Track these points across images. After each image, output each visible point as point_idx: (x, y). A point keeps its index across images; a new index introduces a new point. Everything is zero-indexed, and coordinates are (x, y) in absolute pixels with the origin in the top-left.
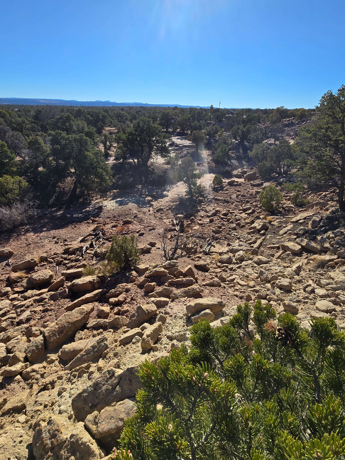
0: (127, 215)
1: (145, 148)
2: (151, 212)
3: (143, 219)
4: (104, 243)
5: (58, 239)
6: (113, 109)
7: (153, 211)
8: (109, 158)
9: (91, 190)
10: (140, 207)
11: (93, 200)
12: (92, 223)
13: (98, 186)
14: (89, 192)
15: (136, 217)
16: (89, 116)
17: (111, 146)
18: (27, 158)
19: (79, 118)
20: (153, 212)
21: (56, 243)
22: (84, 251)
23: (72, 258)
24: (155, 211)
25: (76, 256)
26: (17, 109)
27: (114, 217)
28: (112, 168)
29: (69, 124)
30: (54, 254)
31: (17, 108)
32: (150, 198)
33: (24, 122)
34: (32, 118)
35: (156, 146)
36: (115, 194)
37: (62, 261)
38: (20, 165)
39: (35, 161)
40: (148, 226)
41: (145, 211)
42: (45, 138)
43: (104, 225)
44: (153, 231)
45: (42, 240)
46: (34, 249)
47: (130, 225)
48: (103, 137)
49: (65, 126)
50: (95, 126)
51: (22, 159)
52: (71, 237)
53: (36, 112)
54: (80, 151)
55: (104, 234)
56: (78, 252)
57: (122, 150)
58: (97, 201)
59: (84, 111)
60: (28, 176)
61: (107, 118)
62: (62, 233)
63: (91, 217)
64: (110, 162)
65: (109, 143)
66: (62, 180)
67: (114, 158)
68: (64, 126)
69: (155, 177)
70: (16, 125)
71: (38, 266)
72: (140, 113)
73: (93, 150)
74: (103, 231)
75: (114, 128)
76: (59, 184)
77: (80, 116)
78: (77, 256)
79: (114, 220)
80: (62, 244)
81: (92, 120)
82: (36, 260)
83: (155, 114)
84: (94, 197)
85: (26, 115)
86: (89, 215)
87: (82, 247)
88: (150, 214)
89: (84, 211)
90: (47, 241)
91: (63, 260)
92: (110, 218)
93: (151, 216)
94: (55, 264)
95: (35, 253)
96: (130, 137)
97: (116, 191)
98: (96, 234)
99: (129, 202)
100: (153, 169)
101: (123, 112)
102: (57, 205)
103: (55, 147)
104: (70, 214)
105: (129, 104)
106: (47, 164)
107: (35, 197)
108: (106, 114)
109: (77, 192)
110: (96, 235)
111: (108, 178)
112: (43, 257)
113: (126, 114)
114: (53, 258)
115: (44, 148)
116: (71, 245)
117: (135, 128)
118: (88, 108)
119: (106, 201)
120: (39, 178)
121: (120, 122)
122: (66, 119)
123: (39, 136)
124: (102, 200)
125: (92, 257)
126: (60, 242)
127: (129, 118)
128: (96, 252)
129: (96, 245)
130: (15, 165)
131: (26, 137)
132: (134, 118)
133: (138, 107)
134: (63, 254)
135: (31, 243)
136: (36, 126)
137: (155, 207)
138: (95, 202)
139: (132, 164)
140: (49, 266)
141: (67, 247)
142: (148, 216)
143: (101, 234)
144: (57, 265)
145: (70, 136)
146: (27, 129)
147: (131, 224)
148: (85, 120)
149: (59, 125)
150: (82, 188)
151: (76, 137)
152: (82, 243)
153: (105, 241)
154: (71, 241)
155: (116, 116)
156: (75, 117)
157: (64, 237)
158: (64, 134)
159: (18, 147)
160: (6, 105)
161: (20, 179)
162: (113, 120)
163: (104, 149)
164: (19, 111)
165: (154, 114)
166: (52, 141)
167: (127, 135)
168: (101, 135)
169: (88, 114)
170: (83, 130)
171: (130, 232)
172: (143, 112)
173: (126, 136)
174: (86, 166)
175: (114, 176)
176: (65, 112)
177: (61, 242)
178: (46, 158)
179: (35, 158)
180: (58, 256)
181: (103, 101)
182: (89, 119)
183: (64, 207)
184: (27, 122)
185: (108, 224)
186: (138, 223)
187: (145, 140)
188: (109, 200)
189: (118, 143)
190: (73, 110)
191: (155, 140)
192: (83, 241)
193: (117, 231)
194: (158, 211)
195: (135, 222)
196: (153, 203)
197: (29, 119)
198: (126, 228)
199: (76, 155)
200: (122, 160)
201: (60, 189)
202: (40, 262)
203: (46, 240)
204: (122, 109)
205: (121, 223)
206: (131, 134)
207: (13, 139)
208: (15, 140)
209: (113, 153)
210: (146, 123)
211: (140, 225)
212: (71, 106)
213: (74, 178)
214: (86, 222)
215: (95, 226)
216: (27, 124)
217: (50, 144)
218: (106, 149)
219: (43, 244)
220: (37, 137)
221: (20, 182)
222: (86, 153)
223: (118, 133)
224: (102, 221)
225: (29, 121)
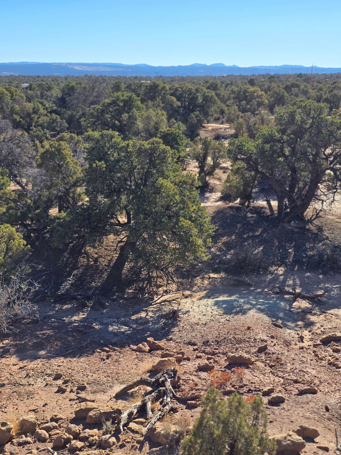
0: (239, 342)
1: (303, 173)
2: (306, 344)
3: (283, 358)
4: (174, 410)
5: (66, 382)
6: (229, 82)
7: (311, 340)
8: (208, 195)
9: (157, 268)
10: (276, 325)
11: (157, 295)
12: (150, 351)
13: (176, 259)
14: (152, 272)
15: (262, 350)
16: (173, 98)
17: (216, 165)
18: (30, 187)
19: (150, 103)
20: (311, 343)
21: (61, 391)
22: (122, 423)
23: (92, 436)
24: (318, 342)
25: (101, 432)
26: (26, 85)
27: (206, 343)
28: (214, 220)
29: (129, 117)
30: (52, 420)
31: (26, 82)
32: (304, 304)
33: (36, 111)
34: (54, 102)
35: (332, 169)
36: (215, 285)
37: (68, 441)
38: (15, 201)
39: (47, 193)
40: (296, 382)
41: (288, 338)
42: (76, 144)
43: (179, 361)
44: (310, 396)
45: (31, 379)
46: (9, 398)
47: (246, 371)
48: (200, 146)
49: (119, 121)
50: (185, 121)
51: (20, 188)
52: (96, 382)
53: (63, 91)
54: (147, 175)
55: (176, 386)
56: (109, 423)
57: (243, 177)
58: (166, 297)
59: (164, 88)
60: (26, 226)
61: (214, 102)
62: (76, 369)
63: (149, 336)
64: (208, 204)
65: (213, 159)
66: (95, 241)
67: (219, 194)
68: (117, 120)
69: (324, 250)
70: (21, 117)
71: (12, 443)
72: (295, 90)
73: (177, 175)
74: (174, 377)
75: (226, 126)
76: (88, 248)
77: (153, 99)
78: (104, 434)
79: (204, 352)
80: (73, 396)
81: (179, 107)
82: (12, 426)
83: (335, 92)
84: (161, 286)
85: (42, 97)
86: (144, 331)
87: (119, 412)
88: (302, 348)
89: (133, 317)
90: (40, 383)
91: (71, 437)
92: (194, 344)
93: (306, 355)
94: (52, 444)
95: (10, 409)
96: (267, 146)
97: (216, 276)
98: (157, 381)
99: (250, 309)
100: (320, 229)
101: (252, 89)
102: (74, 298)
103: (94, 165)
104: (101, 323)
105: (269, 68)
106: (69, 203)
107: (35, 275)
108: (213, 93)
109: (124, 271)
110: (157, 385)
111: (200, 242)
112: (27, 421)
113: (260, 93)
114: (48, 429)
115: (71, 166)
116: (93, 401)
117: (281, 124)
118: (172, 80)
119: (189, 300)
120: (48, 232)
121: (244, 111)
122: (125, 106)
123: (65, 140)
124: (179, 295)
125: (141, 443)
126: (68, 390)
127: (266, 102)
128: (152, 430)
129: (153, 411)
130: (5, 201)
131: (37, 142)
132: (280, 100)
133: (290, 76)
134: (73, 421)
135: (6, 382)
136: (59, 120)
137: (319, 331)
138: (163, 298)
139: (264, 212)
140: (38, 449)
141: (83, 405)
142: (297, 352)
143: (168, 384)
144: (55, 448)
145: (131, 142)
146: (41, 125)
147: (248, 368)
148: (163, 108)
149: (106, 119)
150: (137, 263)
151: (143, 146)
152: (120, 401)
153: (178, 405)
154: (94, 392)
155: (234, 98)
156: (142, 101)
157: (78, 377)
158: (117, 137)
159: (17, 162)
160: (6, 77)
161: (12, 231)
162: (228, 106)
163: (200, 173)
164: (30, 88)
165: (332, 91)
166: (90, 151)
167: (260, 141)
168: (196, 141)
169: (172, 95)
170: (157, 129)
171: (245, 389)
172: (302, 87)
173: (258, 145)
174: (156, 211)
175: (215, 238)
176: (123, 89)
177: (71, 391)
178: (70, 189)
179: (49, 188)
180: (59, 426)
181: (208, 64)
182: (172, 106)
183: (90, 304)
184: (42, 111)
185: (188, 359)
186: (268, 369)
187: (305, 153)
188: (198, 297)
189: (235, 160)
190: (141, 86)
191: (331, 154)
192: (122, 395)
193: (209, 382)
194: (326, 342)
195: (259, 364)
196: (313, 318)
197: (47, 105)
198: (234, 378)
199: (137, 185)
200: (238, 201)
201: (88, 260)
202: (19, 435)
203: (39, 380)
204: (252, 82)
205: (223, 361)
206: (269, 139)
207: (11, 145)
208: (15, 146)
209: (217, 182)
210: (312, 112)
211: (273, 374)
212: (136, 78)
213: (122, 237)
214: (135, 347)
215: (158, 360)
216: (41, 114)
217: (86, 159)
218: (203, 174)
219: (30, 388)
220: (62, 142)
221: (11, 237)
222: (161, 180)
223: (236, 136)
224: (175, 350)
225: (46, 109)
